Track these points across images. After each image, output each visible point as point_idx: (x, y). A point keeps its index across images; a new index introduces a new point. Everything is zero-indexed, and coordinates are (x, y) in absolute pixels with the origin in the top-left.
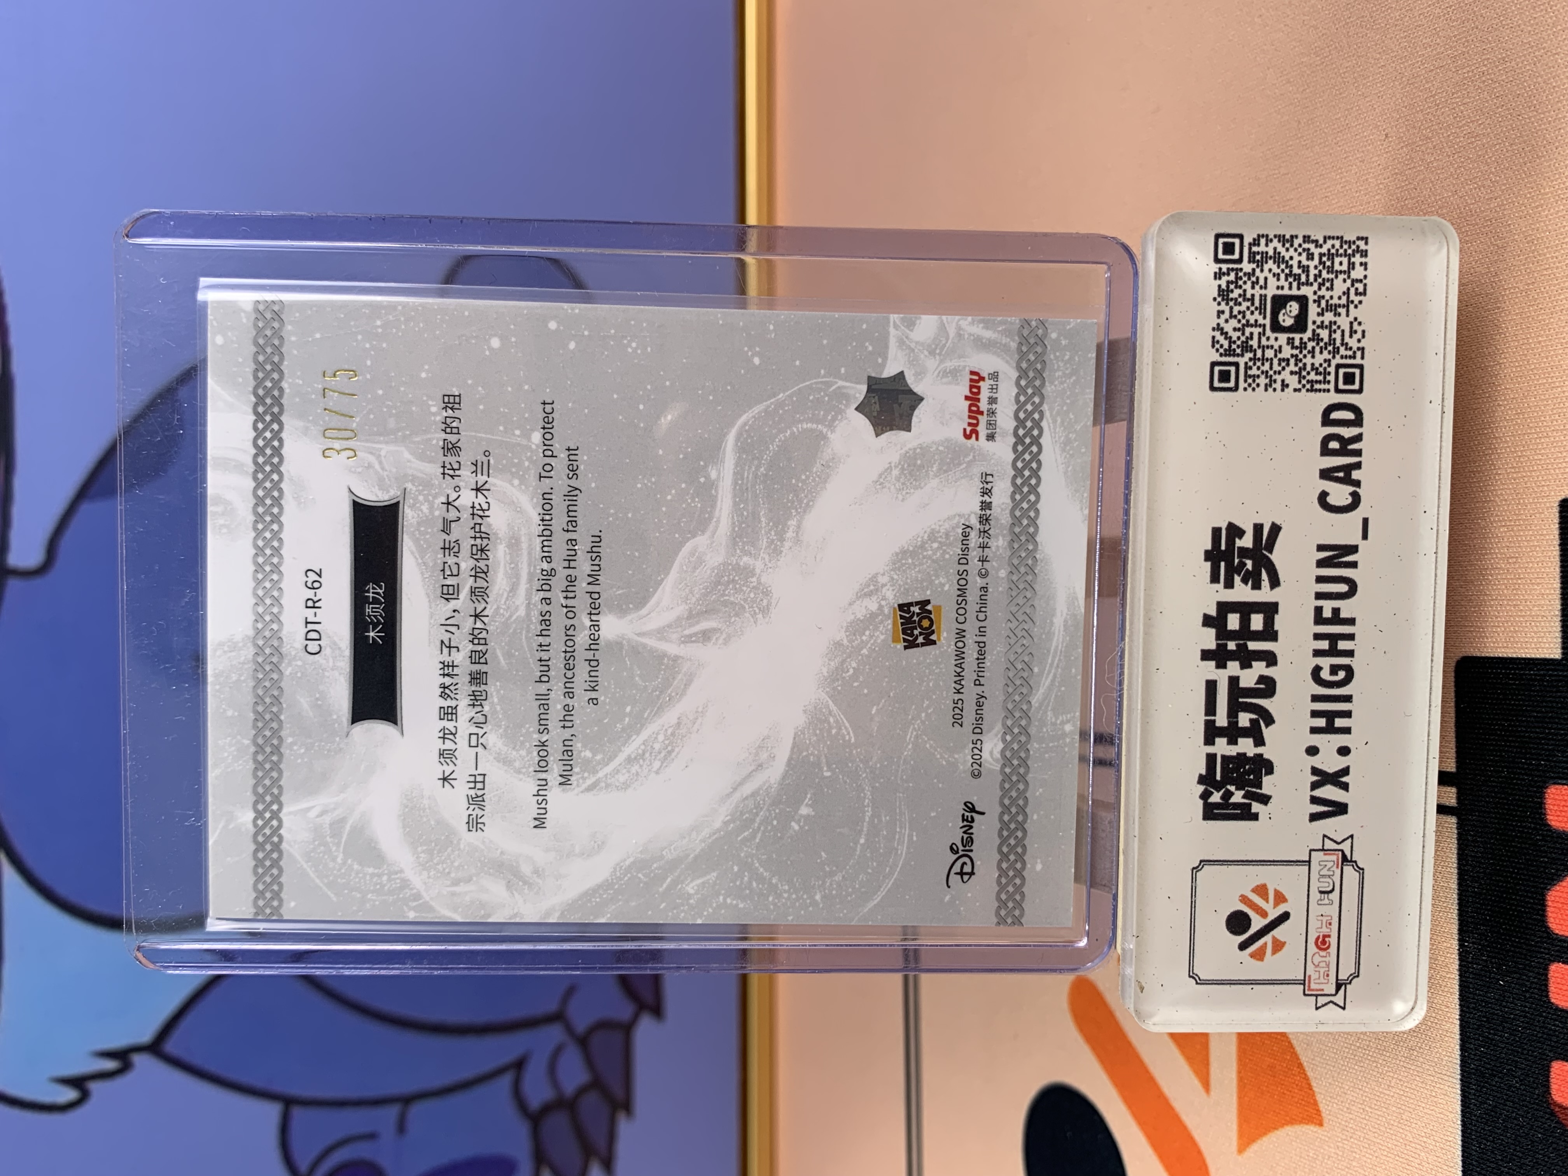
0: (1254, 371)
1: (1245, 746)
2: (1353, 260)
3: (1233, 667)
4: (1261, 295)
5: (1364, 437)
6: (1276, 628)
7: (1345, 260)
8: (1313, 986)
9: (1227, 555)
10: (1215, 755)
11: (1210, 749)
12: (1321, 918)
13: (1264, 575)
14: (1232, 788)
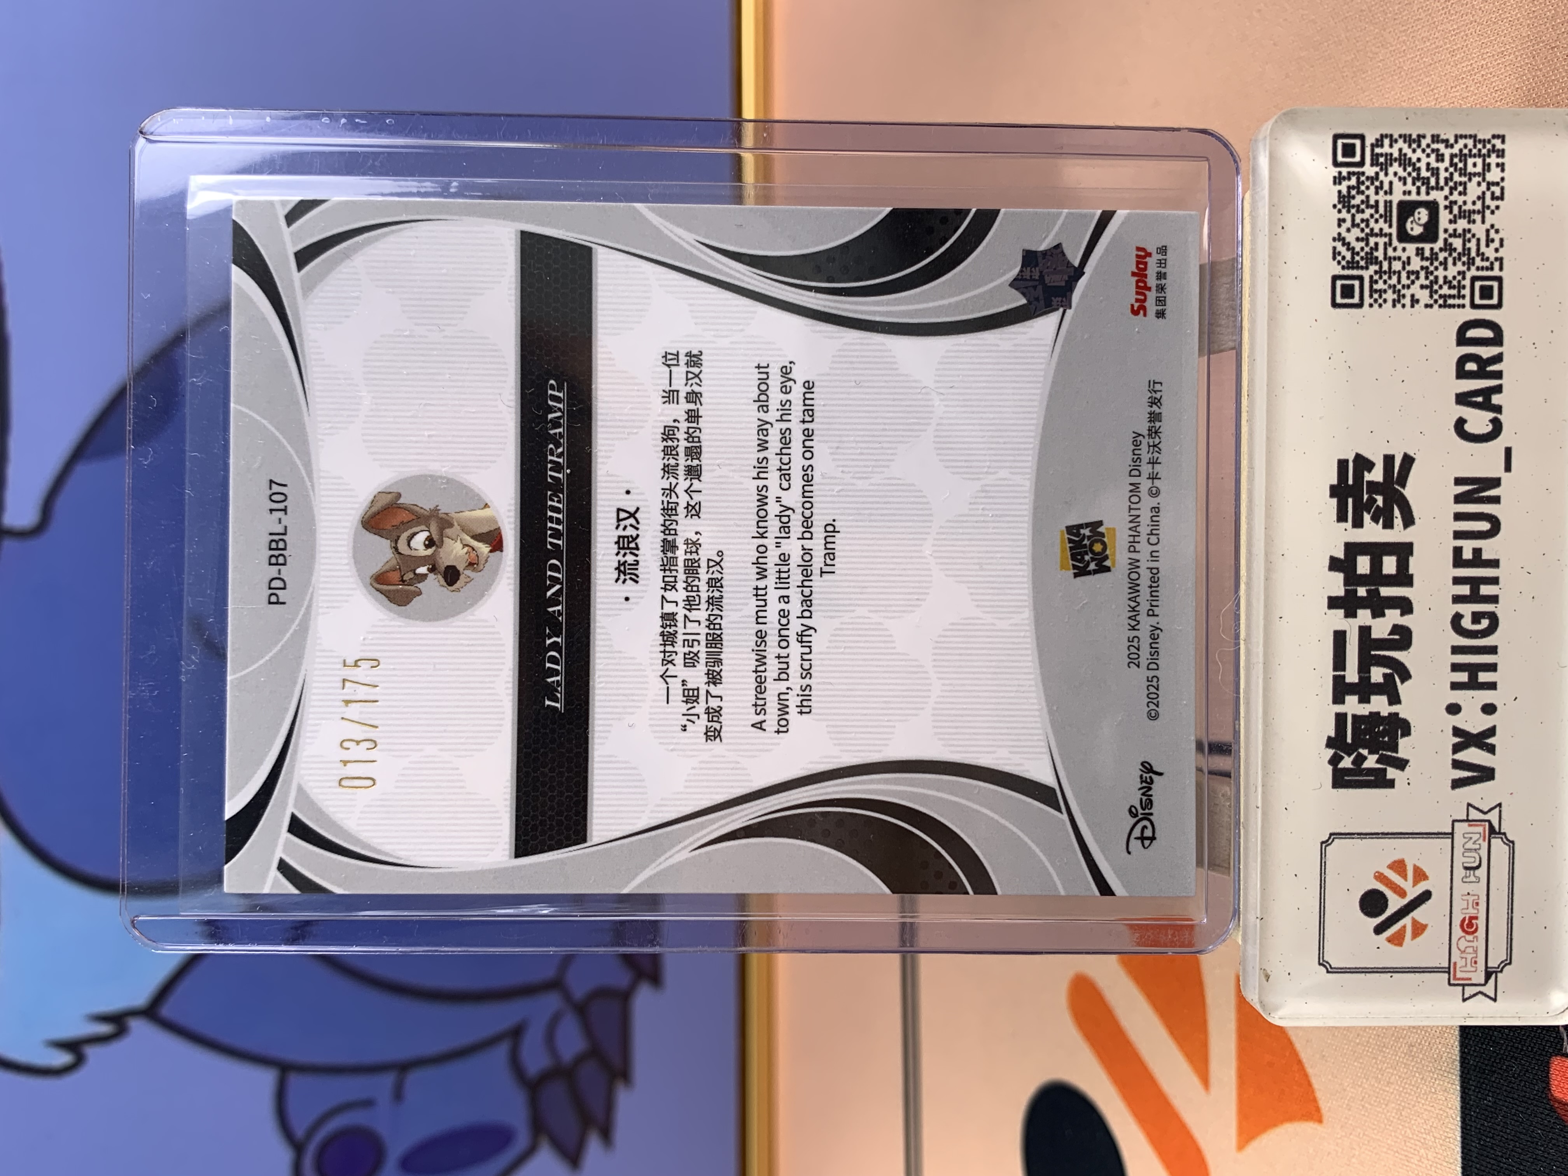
0: (1380, 286)
1: (1379, 704)
2: (1488, 160)
3: (1364, 616)
4: (1386, 202)
5: (1505, 358)
6: (1411, 571)
7: (1479, 161)
8: (1459, 975)
9: (1356, 491)
10: (1345, 715)
11: (1340, 709)
12: (1464, 898)
13: (1397, 512)
14: (1365, 752)
